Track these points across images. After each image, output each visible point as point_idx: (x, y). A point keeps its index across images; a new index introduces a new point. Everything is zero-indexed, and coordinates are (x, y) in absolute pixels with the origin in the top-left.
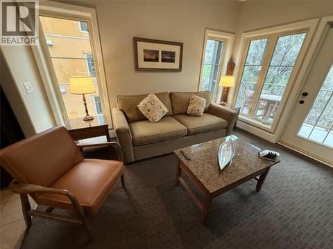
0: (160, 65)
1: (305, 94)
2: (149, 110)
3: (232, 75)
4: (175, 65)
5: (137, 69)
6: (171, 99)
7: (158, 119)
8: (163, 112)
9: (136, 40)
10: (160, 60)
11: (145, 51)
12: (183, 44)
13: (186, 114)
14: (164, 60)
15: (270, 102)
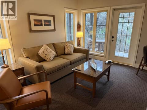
0: (44, 28)
1: (113, 37)
2: (46, 55)
3: (80, 31)
4: (52, 28)
5: (31, 31)
6: (54, 47)
7: (52, 58)
8: (54, 54)
9: (29, 14)
10: (43, 25)
11: (35, 20)
12: (54, 16)
13: (65, 54)
14: (45, 25)
15: (99, 43)
